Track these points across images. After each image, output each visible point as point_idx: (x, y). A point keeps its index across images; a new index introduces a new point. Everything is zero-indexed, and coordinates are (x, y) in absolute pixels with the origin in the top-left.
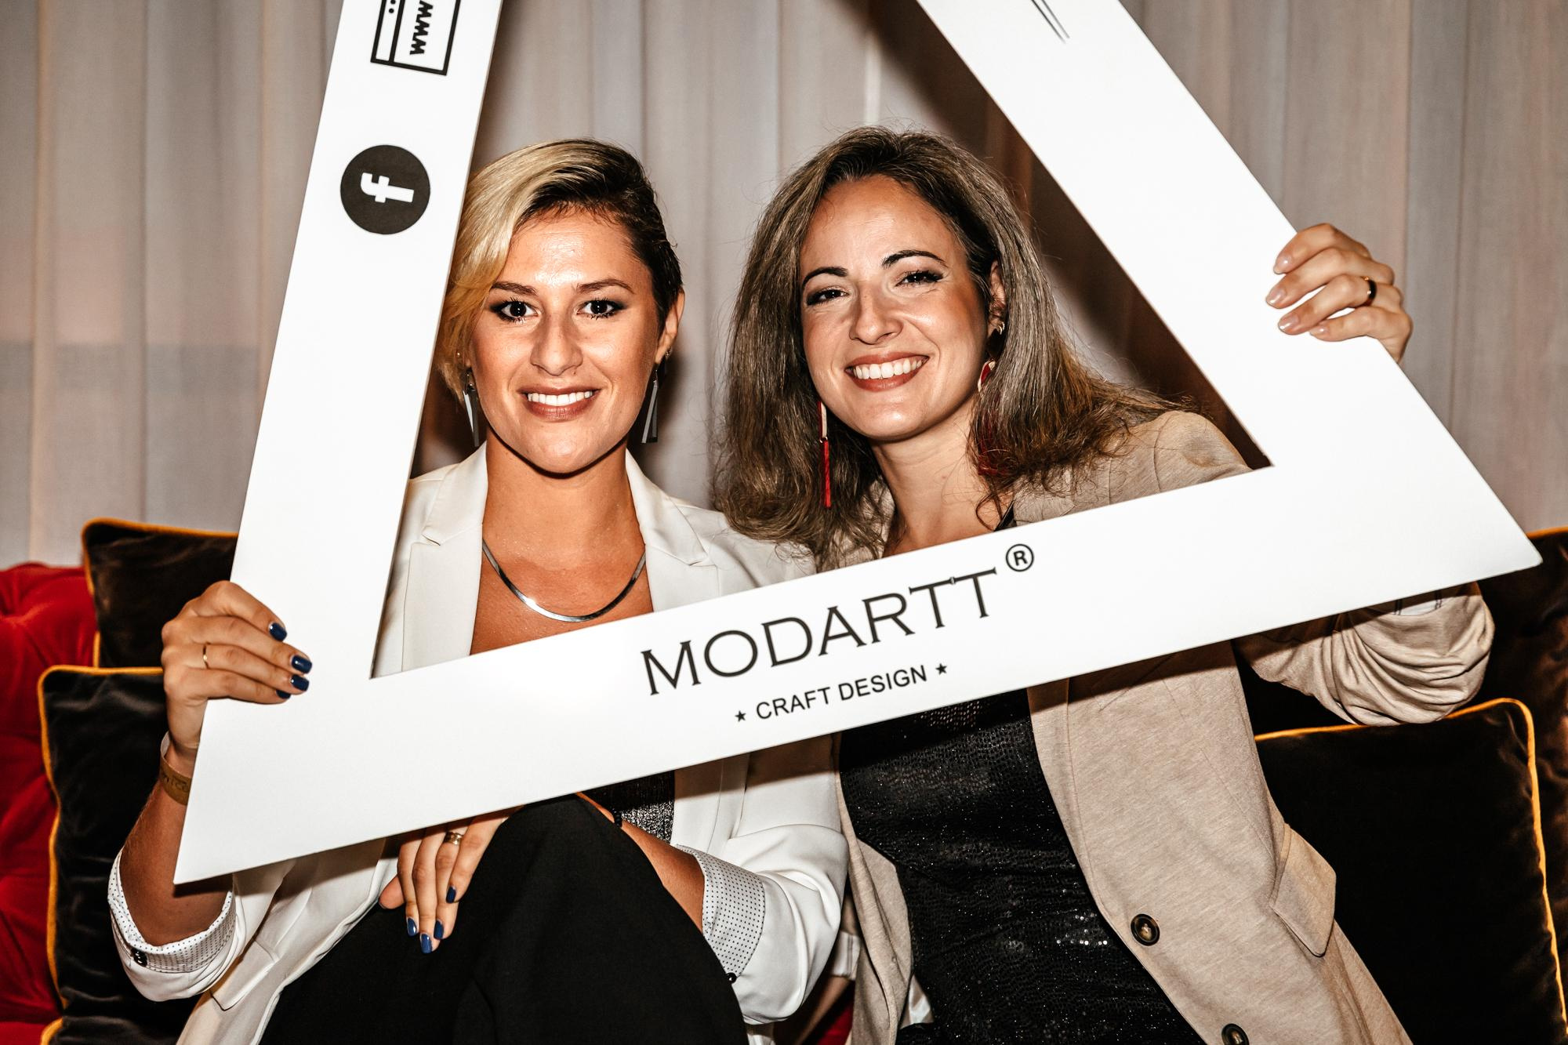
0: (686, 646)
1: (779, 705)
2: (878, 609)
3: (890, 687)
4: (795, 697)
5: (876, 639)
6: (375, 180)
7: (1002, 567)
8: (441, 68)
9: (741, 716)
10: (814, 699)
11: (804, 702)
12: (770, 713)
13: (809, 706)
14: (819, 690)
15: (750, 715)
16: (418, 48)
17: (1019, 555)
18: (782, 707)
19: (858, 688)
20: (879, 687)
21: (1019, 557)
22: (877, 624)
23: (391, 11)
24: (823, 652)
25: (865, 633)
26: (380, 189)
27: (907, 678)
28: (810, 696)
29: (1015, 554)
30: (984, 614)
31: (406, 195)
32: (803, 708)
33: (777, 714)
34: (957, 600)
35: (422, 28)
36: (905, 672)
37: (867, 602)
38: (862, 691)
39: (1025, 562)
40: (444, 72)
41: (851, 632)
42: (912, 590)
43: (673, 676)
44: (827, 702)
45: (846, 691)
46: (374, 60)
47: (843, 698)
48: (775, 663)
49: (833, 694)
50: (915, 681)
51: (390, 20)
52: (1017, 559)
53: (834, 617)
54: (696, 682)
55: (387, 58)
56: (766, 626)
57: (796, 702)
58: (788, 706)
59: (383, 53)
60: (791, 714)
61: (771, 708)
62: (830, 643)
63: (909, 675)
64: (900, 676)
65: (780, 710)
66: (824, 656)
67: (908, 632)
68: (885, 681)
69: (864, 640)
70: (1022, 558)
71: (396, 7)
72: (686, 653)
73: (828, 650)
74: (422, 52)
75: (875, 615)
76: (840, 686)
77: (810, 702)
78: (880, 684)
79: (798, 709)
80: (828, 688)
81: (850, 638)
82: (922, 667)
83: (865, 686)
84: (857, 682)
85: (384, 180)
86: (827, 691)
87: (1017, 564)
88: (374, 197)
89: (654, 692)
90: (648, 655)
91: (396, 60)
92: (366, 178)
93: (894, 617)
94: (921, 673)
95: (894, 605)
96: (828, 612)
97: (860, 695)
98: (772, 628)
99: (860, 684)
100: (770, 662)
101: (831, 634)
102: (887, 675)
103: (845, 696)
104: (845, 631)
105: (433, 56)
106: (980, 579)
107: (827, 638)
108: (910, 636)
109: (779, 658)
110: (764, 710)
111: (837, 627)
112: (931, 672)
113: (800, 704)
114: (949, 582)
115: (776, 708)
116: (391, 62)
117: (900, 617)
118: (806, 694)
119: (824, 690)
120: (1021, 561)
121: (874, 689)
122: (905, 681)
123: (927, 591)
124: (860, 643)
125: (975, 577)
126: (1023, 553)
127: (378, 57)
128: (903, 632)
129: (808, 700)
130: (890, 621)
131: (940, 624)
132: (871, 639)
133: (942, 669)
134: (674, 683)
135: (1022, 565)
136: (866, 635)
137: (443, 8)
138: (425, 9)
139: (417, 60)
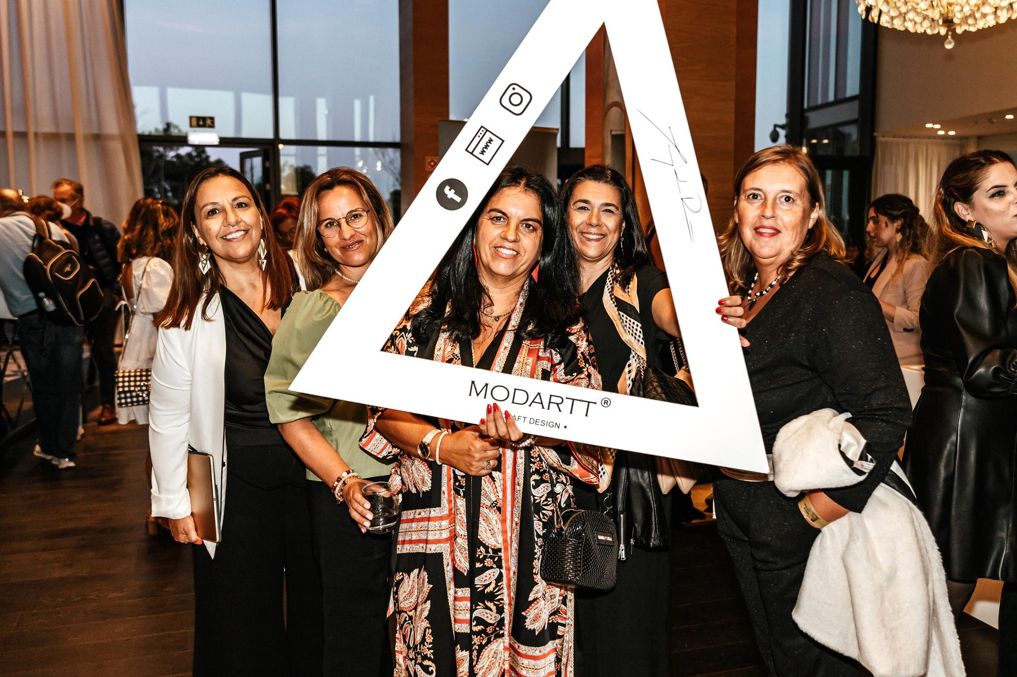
0: (487, 385)
2: (554, 399)
3: (547, 426)
5: (548, 409)
6: (450, 190)
7: (599, 403)
8: (487, 162)
14: (523, 417)
16: (483, 152)
20: (543, 424)
21: (606, 402)
22: (551, 404)
23: (479, 136)
24: (530, 406)
25: (546, 405)
26: (450, 193)
29: (605, 400)
31: (458, 199)
34: (580, 407)
35: (486, 147)
37: (551, 396)
38: (537, 423)
40: (488, 164)
41: (542, 403)
42: (567, 398)
43: (478, 393)
44: (524, 422)
45: (532, 421)
46: (466, 150)
47: (530, 423)
48: (513, 402)
49: (527, 420)
50: (555, 427)
51: (477, 139)
54: (485, 397)
55: (471, 151)
56: (515, 389)
59: (470, 149)
63: (554, 424)
64: (551, 423)
67: (560, 411)
68: (546, 423)
69: (544, 407)
71: (481, 136)
72: (486, 387)
73: (532, 405)
74: (483, 154)
75: (551, 401)
76: (531, 419)
78: (544, 423)
80: (527, 418)
81: (541, 405)
82: (560, 424)
83: (539, 422)
85: (453, 191)
87: (604, 404)
88: (447, 195)
89: (470, 395)
90: (473, 382)
91: (474, 153)
92: (447, 188)
93: (558, 404)
94: (558, 425)
95: (559, 400)
96: (537, 394)
98: (517, 391)
99: (537, 421)
101: (535, 401)
105: (486, 157)
106: (590, 404)
107: (533, 402)
109: (515, 401)
111: (538, 400)
112: (562, 427)
114: (580, 400)
116: (472, 153)
119: (525, 417)
121: (541, 424)
122: (552, 426)
123: (572, 400)
124: (543, 408)
125: (589, 402)
126: (608, 401)
127: (468, 150)
128: (558, 410)
130: (556, 405)
131: (571, 413)
133: (565, 427)
134: (478, 395)
135: (606, 405)
136: (546, 406)
137: (496, 142)
138: (490, 141)
139: (481, 156)
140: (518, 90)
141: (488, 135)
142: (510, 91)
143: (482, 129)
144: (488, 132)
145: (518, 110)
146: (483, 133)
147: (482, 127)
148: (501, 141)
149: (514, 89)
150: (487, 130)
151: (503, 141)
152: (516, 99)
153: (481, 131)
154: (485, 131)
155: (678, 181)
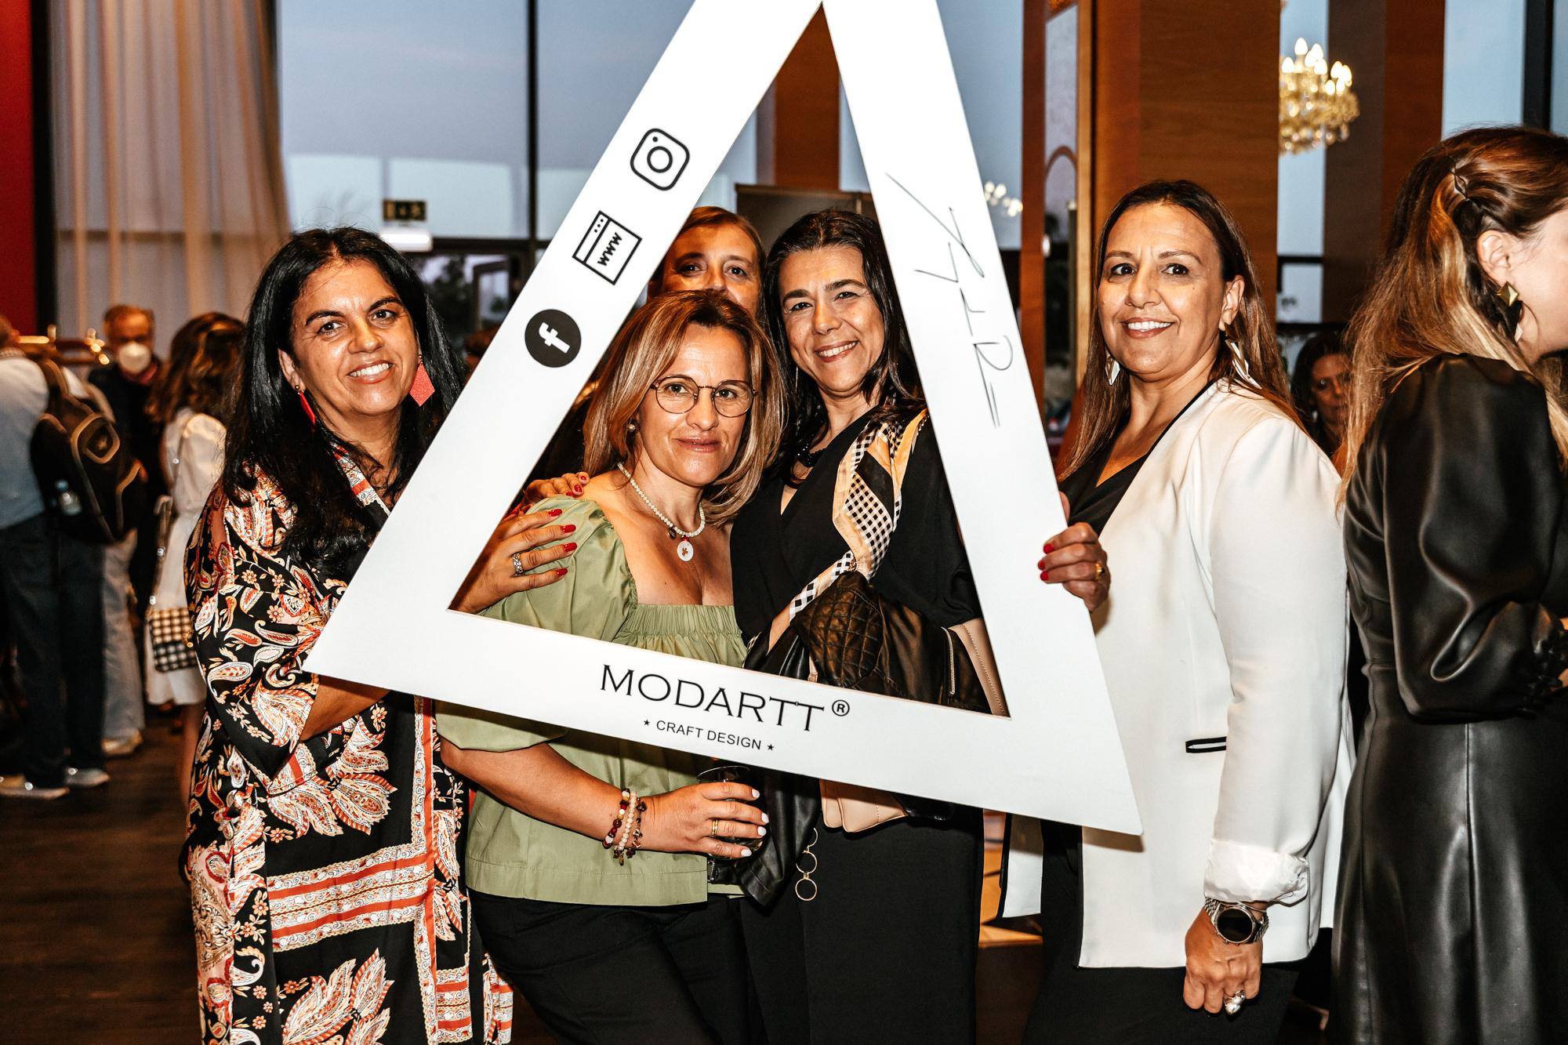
0: (630, 672)
1: (670, 726)
2: (747, 700)
3: (738, 744)
4: (681, 726)
5: (740, 716)
6: (549, 330)
7: (828, 709)
8: (613, 279)
9: (647, 723)
10: (692, 731)
11: (686, 732)
12: (664, 729)
13: (688, 734)
14: (697, 728)
15: (653, 724)
16: (603, 261)
18: (672, 728)
20: (731, 741)
21: (841, 706)
22: (743, 708)
23: (596, 231)
24: (707, 709)
25: (735, 709)
26: (550, 337)
27: (749, 743)
28: (690, 729)
29: (839, 704)
30: (807, 729)
31: (564, 347)
33: (667, 730)
34: (795, 716)
35: (610, 250)
36: (749, 739)
37: (743, 694)
38: (721, 739)
39: (843, 711)
40: (614, 283)
41: (727, 706)
42: (771, 699)
43: (617, 685)
44: (698, 736)
45: (712, 736)
46: (574, 256)
47: (708, 738)
48: (677, 703)
49: (704, 734)
50: (753, 747)
51: (593, 236)
52: (839, 708)
53: (721, 694)
54: (629, 693)
55: (583, 259)
56: (680, 682)
57: (681, 729)
58: (676, 729)
59: (582, 255)
60: (676, 734)
61: (666, 726)
62: (713, 706)
63: (751, 743)
64: (745, 741)
65: (670, 729)
66: (706, 711)
67: (760, 720)
68: (736, 740)
69: (732, 712)
70: (842, 709)
71: (600, 230)
72: (629, 676)
73: (710, 709)
74: (605, 264)
75: (744, 703)
76: (709, 731)
77: (689, 732)
78: (732, 740)
79: (680, 733)
80: (702, 729)
81: (726, 709)
82: (760, 741)
83: (724, 737)
84: (720, 733)
85: (554, 332)
86: (701, 731)
87: (838, 710)
88: (544, 340)
89: (603, 688)
90: (607, 668)
91: (588, 262)
92: (544, 327)
93: (755, 709)
94: (758, 744)
95: (758, 703)
96: (718, 690)
97: (719, 740)
98: (683, 684)
99: (721, 735)
100: (675, 701)
101: (716, 702)
102: (739, 737)
103: (710, 737)
105: (611, 270)
106: (813, 709)
107: (712, 703)
108: (760, 722)
110: (661, 725)
111: (720, 700)
112: (764, 747)
113: (683, 731)
114: (794, 703)
115: (668, 727)
116: (584, 263)
117: (758, 710)
118: (688, 726)
119: (699, 729)
120: (840, 710)
121: (728, 741)
122: (747, 744)
123: (780, 703)
124: (730, 714)
125: (810, 707)
126: (844, 704)
127: (578, 256)
128: (757, 719)
129: (688, 730)
130: (752, 710)
131: (779, 723)
132: (737, 714)
133: (771, 747)
134: (616, 689)
135: (840, 712)
136: (735, 711)
137: (628, 242)
138: (617, 239)
139: (600, 268)
140: (663, 141)
141: (612, 229)
142: (649, 144)
143: (601, 217)
144: (611, 223)
145: (664, 179)
146: (603, 225)
147: (600, 213)
148: (637, 240)
149: (655, 139)
150: (610, 219)
151: (640, 240)
152: (659, 159)
153: (598, 222)
154: (606, 220)
155: (969, 312)
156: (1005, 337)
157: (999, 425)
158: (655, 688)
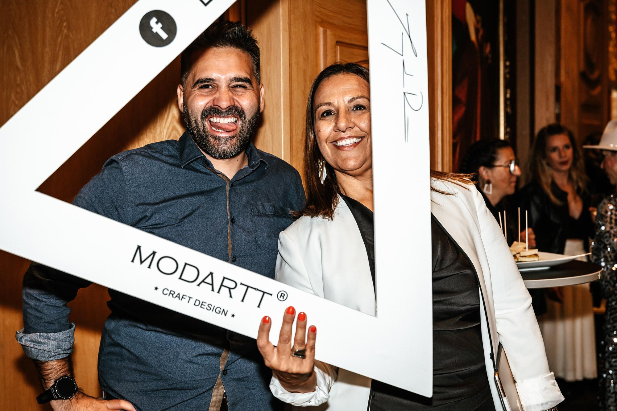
0: (154, 253)
1: (172, 293)
2: (226, 283)
3: (213, 311)
4: (179, 294)
5: (219, 292)
6: (157, 23)
7: (275, 295)
9: (156, 288)
10: (185, 298)
11: (181, 297)
12: (167, 294)
13: (181, 300)
14: (189, 297)
15: (160, 290)
17: (283, 295)
18: (173, 294)
19: (202, 304)
20: (209, 308)
22: (223, 287)
24: (199, 285)
25: (217, 286)
26: (156, 27)
27: (220, 312)
28: (184, 297)
29: (282, 294)
30: (259, 307)
31: (164, 36)
32: (179, 299)
33: (169, 295)
34: (253, 297)
36: (221, 309)
37: (224, 278)
38: (203, 306)
39: (283, 298)
40: (206, 5)
41: (212, 285)
42: (241, 284)
43: (143, 259)
44: (188, 302)
45: (197, 303)
47: (195, 305)
48: (180, 278)
49: (193, 301)
50: (222, 314)
52: (281, 296)
53: (210, 276)
54: (149, 267)
56: (186, 264)
57: (178, 296)
58: (175, 296)
60: (174, 299)
61: (168, 293)
62: (203, 284)
64: (218, 309)
65: (171, 295)
66: (198, 287)
67: (231, 296)
68: (212, 308)
70: (283, 297)
72: (152, 255)
73: (201, 285)
75: (224, 284)
76: (196, 300)
77: (183, 299)
78: (210, 308)
79: (177, 298)
80: (192, 298)
82: (227, 311)
83: (204, 305)
84: (203, 302)
85: (160, 25)
86: (191, 299)
87: (280, 297)
88: (152, 28)
89: (133, 261)
90: (139, 248)
92: (153, 21)
93: (230, 289)
94: (226, 312)
95: (232, 285)
96: (209, 273)
97: (201, 307)
98: (187, 266)
99: (203, 304)
100: (179, 276)
101: (205, 281)
102: (214, 307)
103: (196, 304)
104: (211, 282)
107: (203, 281)
108: (231, 298)
109: (183, 278)
110: (165, 292)
111: (209, 280)
112: (229, 315)
113: (179, 297)
115: (170, 293)
117: (232, 290)
118: (183, 295)
119: (190, 298)
120: (282, 297)
121: (207, 308)
122: (219, 312)
123: (246, 287)
124: (213, 290)
125: (264, 293)
126: (284, 295)
128: (229, 295)
129: (183, 298)
130: (228, 289)
131: (243, 301)
132: (217, 291)
133: (233, 316)
134: (142, 262)
135: (281, 299)
136: (216, 288)
155: (404, 73)
156: (421, 92)
157: (408, 141)
158: (168, 266)
